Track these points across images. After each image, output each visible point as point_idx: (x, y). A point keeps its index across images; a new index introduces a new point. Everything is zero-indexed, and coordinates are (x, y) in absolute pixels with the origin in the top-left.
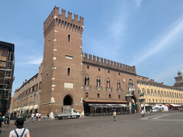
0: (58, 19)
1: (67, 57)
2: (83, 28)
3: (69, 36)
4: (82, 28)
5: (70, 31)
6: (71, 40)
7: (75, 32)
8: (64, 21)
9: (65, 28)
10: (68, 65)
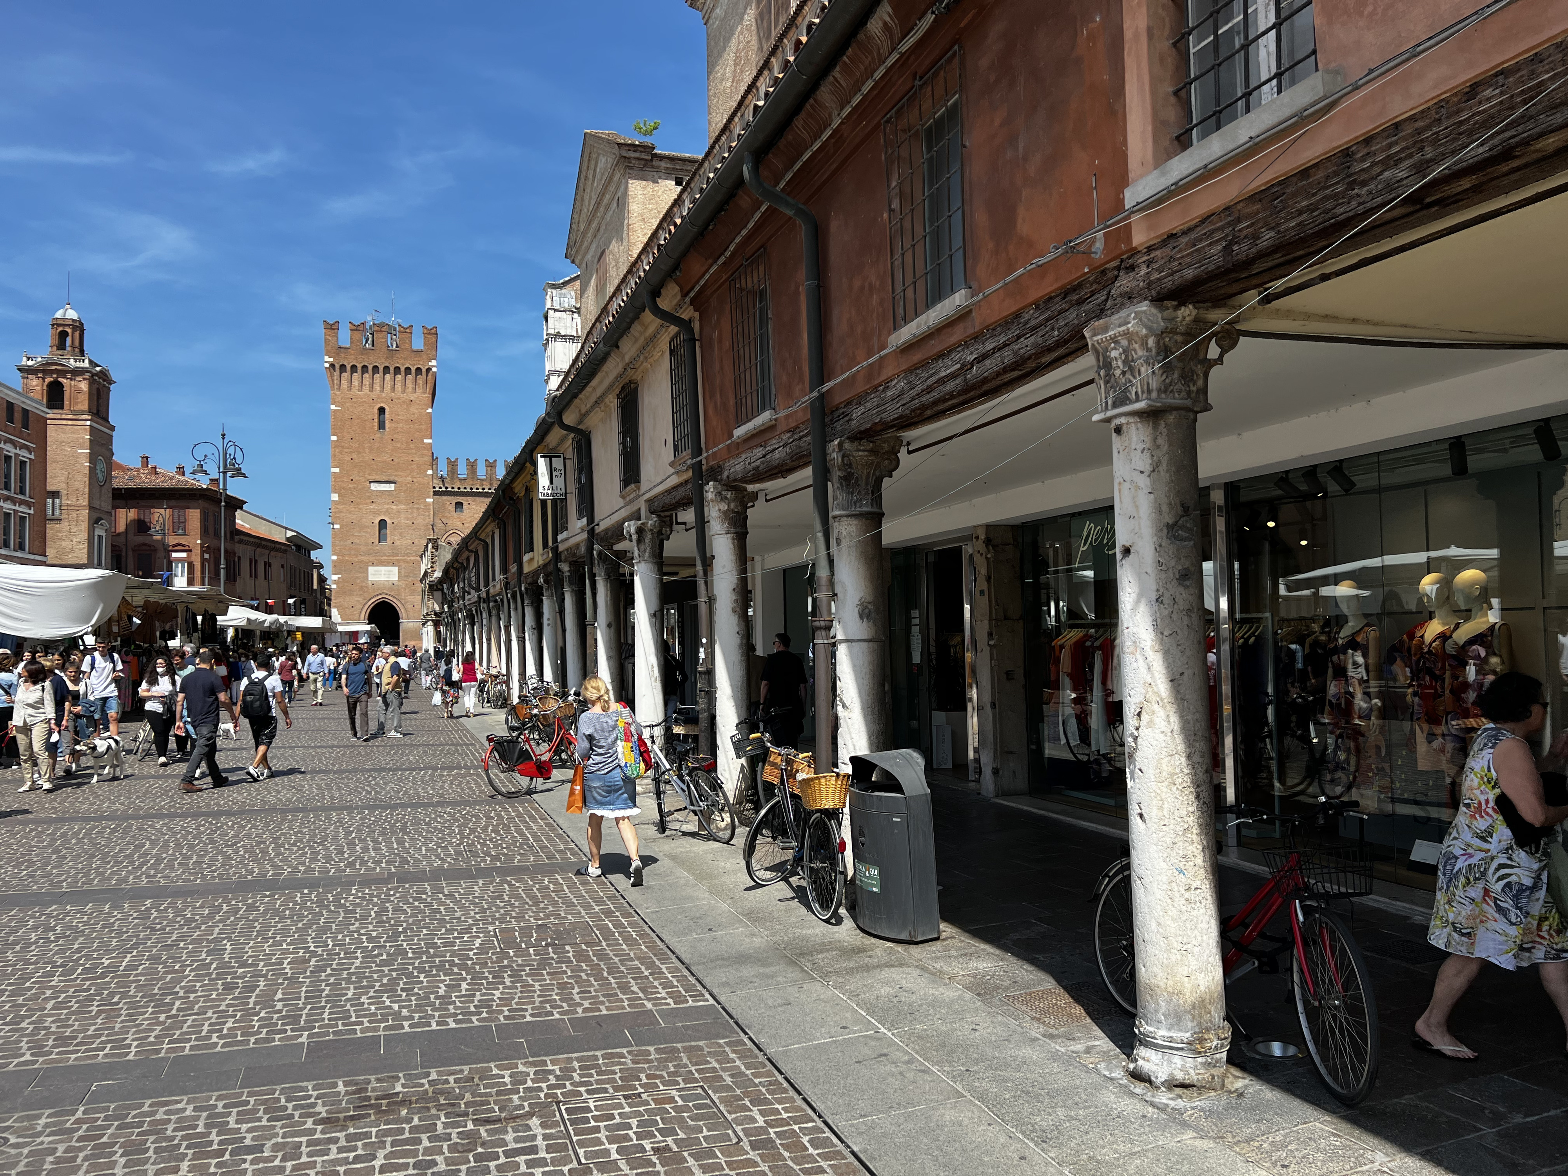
0: (337, 367)
1: (374, 487)
2: (434, 369)
3: (382, 410)
4: (429, 369)
5: (383, 395)
6: (387, 424)
7: (404, 391)
8: (359, 366)
9: (366, 388)
10: (378, 512)
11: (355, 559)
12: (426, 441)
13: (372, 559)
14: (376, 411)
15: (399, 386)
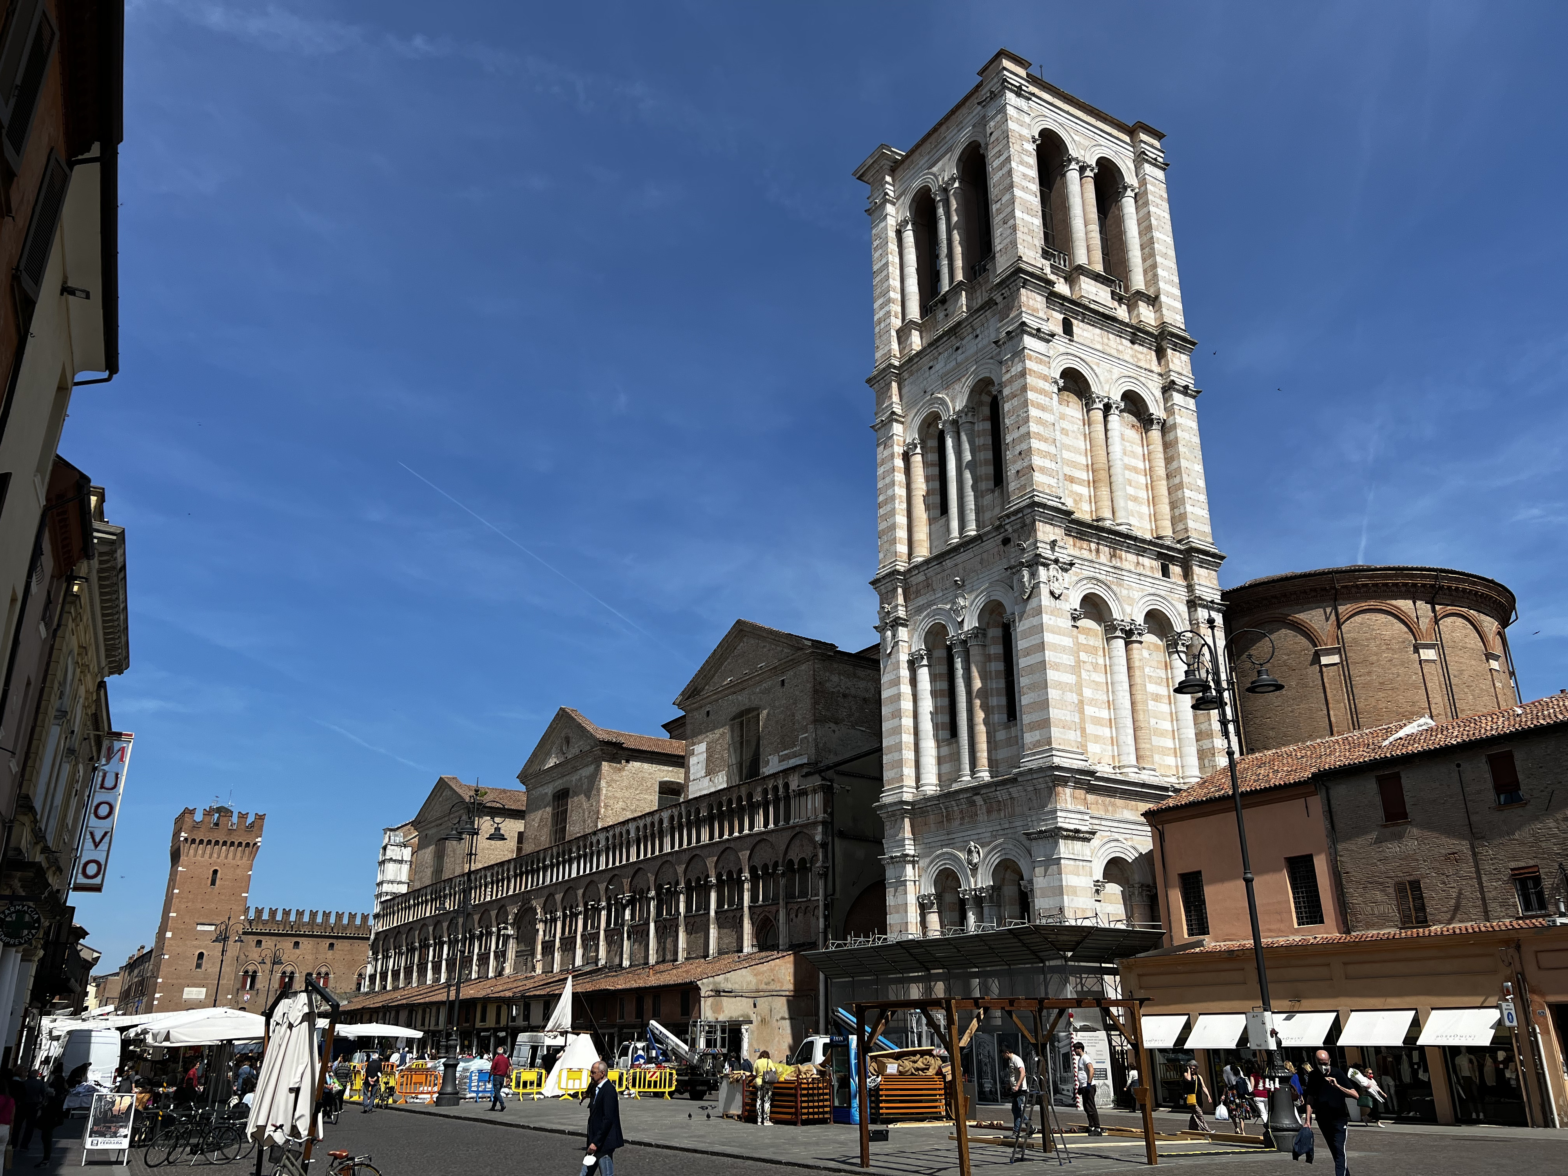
0: (190, 840)
1: (199, 928)
2: (259, 844)
3: (215, 872)
4: (255, 843)
5: (219, 860)
6: (218, 882)
7: (234, 859)
8: (205, 841)
9: (207, 856)
10: (199, 947)
11: (175, 981)
12: (243, 895)
13: (188, 982)
14: (211, 872)
15: (231, 855)
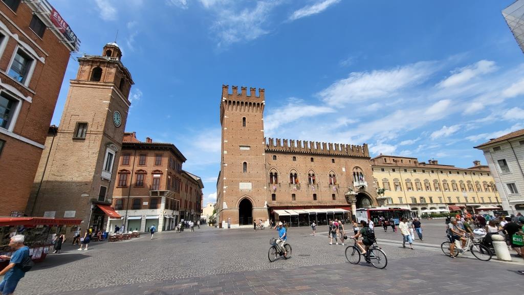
0: (228, 102)
1: (242, 148)
4: (262, 104)
5: (245, 113)
6: (246, 124)
7: (253, 112)
8: (236, 102)
9: (238, 111)
10: (243, 159)
11: (234, 179)
12: (261, 132)
13: (241, 179)
14: (242, 119)
15: (251, 110)
